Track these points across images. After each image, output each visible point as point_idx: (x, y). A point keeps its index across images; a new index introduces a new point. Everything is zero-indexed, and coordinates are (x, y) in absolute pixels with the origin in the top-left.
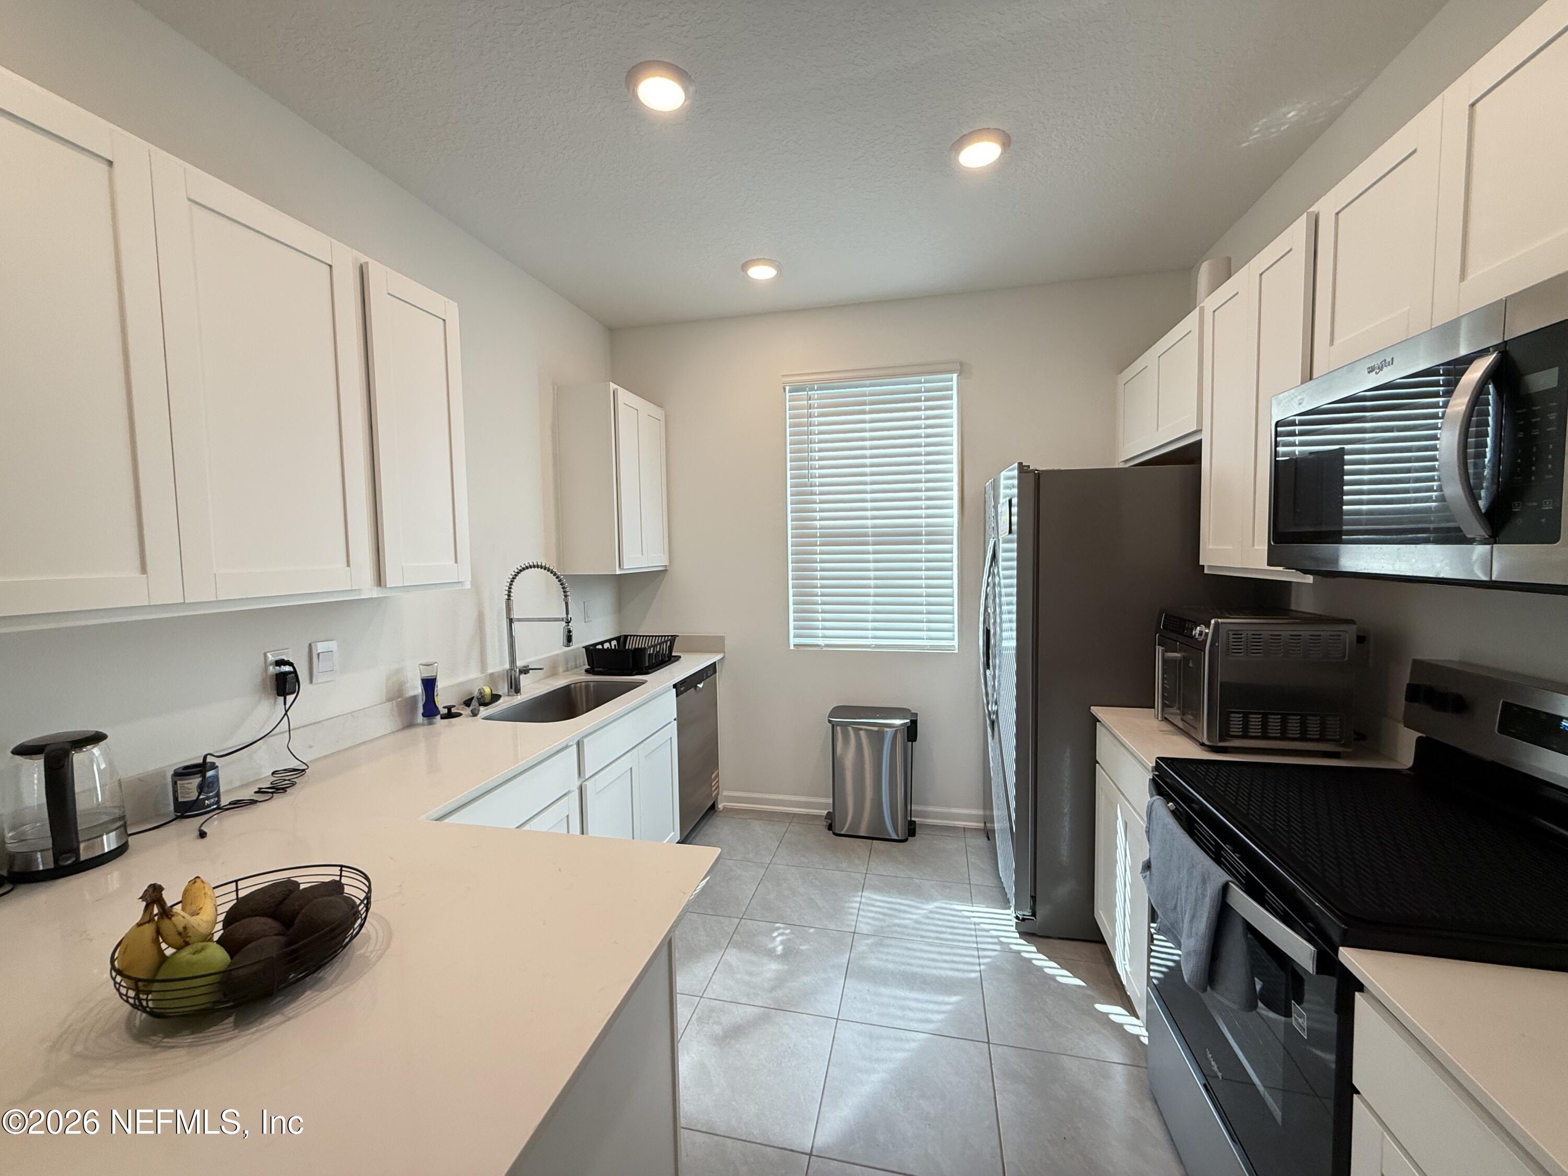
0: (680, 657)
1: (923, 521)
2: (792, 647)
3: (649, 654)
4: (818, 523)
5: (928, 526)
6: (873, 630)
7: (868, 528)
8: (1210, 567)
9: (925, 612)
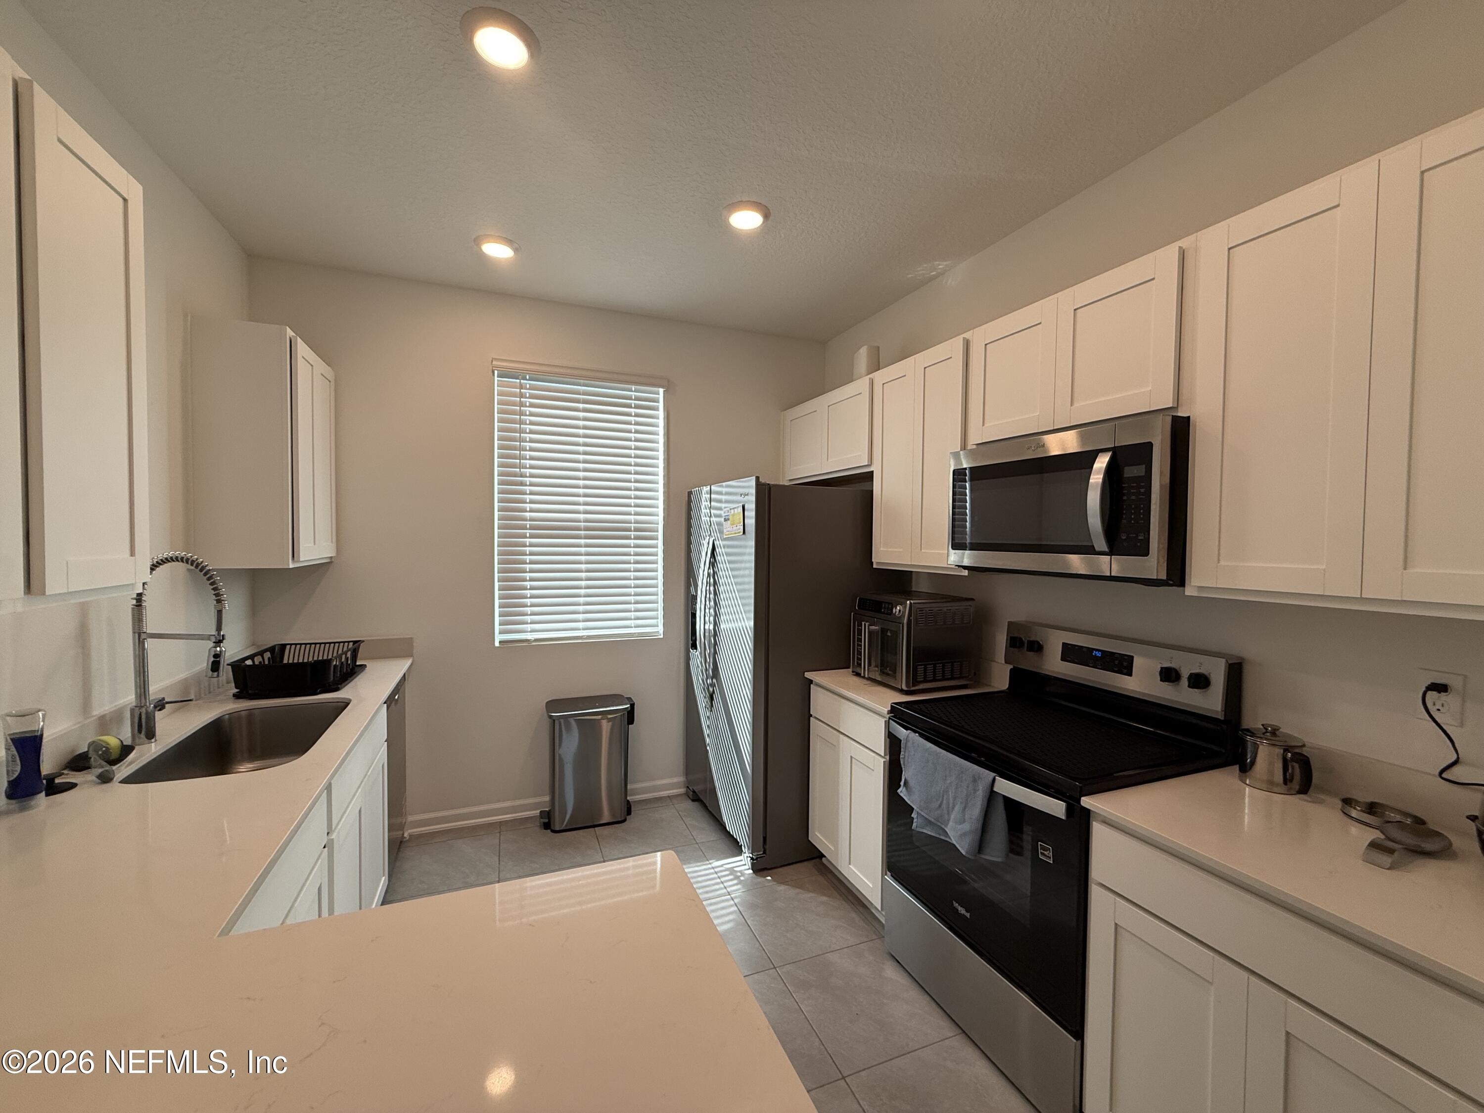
0: (365, 666)
1: (632, 518)
2: (497, 644)
3: (335, 666)
4: (528, 515)
5: (636, 522)
6: (584, 621)
7: (580, 522)
8: (878, 563)
9: (633, 602)
